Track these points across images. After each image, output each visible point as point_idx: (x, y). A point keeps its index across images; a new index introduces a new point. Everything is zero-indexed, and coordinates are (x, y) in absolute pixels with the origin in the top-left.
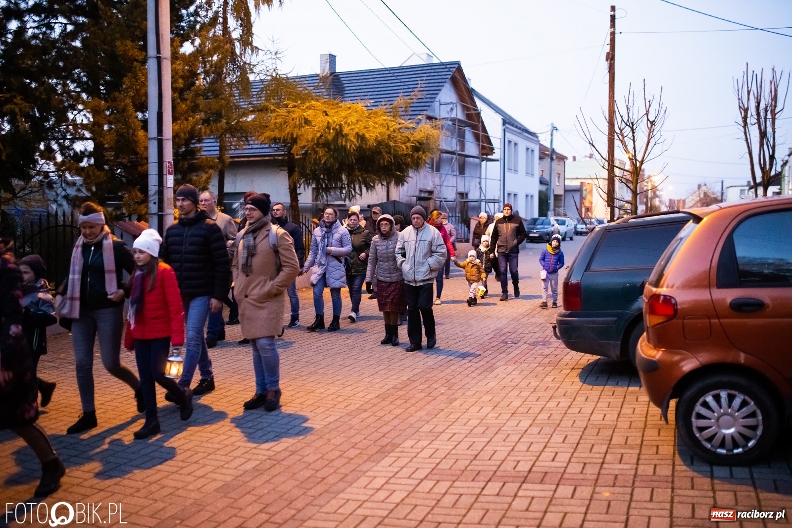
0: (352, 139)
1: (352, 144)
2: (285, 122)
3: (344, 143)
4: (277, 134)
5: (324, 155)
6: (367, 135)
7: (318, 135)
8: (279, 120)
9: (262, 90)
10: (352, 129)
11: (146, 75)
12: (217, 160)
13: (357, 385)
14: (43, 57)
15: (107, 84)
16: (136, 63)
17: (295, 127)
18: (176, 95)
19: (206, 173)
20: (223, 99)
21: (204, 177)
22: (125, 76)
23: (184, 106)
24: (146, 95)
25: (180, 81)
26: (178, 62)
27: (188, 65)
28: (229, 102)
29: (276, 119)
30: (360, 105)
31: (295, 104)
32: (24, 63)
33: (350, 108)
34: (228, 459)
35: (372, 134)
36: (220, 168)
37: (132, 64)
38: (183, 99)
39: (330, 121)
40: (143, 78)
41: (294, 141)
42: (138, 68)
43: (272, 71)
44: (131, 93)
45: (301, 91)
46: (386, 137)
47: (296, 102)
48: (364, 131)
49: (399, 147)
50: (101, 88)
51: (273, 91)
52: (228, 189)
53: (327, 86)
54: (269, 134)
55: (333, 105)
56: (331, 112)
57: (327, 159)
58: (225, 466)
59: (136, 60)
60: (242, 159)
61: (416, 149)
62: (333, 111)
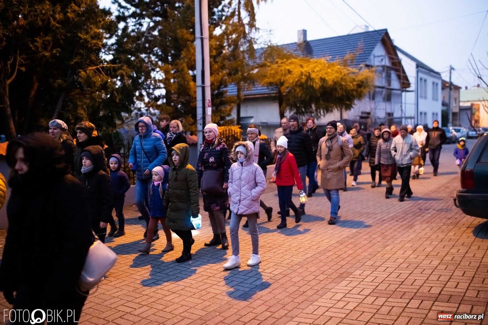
0: (317, 81)
1: (317, 84)
2: (276, 73)
3: (312, 84)
4: (271, 80)
5: (300, 92)
6: (327, 78)
7: (297, 79)
8: (273, 72)
9: (262, 54)
10: (317, 75)
11: (194, 49)
12: (236, 98)
13: (324, 235)
14: (138, 42)
15: (172, 55)
16: (188, 42)
17: (282, 75)
18: (212, 60)
19: (230, 105)
20: (239, 61)
21: (229, 108)
22: (183, 50)
23: (216, 66)
24: (195, 61)
25: (214, 51)
26: (213, 40)
27: (218, 41)
28: (243, 62)
29: (271, 71)
30: (323, 60)
31: (283, 61)
32: (127, 46)
33: (316, 62)
34: (246, 278)
35: (330, 77)
36: (238, 102)
37: (186, 43)
38: (216, 62)
39: (303, 71)
40: (192, 51)
41: (282, 84)
42: (190, 45)
43: (268, 42)
44: (186, 60)
45: (286, 53)
46: (339, 79)
47: (283, 60)
48: (325, 76)
49: (348, 85)
50: (170, 58)
51: (269, 54)
52: (242, 115)
53: (302, 49)
54: (267, 80)
55: (306, 61)
56: (305, 65)
57: (302, 95)
58: (244, 282)
59: (189, 40)
60: (251, 97)
61: (359, 86)
62: (306, 65)
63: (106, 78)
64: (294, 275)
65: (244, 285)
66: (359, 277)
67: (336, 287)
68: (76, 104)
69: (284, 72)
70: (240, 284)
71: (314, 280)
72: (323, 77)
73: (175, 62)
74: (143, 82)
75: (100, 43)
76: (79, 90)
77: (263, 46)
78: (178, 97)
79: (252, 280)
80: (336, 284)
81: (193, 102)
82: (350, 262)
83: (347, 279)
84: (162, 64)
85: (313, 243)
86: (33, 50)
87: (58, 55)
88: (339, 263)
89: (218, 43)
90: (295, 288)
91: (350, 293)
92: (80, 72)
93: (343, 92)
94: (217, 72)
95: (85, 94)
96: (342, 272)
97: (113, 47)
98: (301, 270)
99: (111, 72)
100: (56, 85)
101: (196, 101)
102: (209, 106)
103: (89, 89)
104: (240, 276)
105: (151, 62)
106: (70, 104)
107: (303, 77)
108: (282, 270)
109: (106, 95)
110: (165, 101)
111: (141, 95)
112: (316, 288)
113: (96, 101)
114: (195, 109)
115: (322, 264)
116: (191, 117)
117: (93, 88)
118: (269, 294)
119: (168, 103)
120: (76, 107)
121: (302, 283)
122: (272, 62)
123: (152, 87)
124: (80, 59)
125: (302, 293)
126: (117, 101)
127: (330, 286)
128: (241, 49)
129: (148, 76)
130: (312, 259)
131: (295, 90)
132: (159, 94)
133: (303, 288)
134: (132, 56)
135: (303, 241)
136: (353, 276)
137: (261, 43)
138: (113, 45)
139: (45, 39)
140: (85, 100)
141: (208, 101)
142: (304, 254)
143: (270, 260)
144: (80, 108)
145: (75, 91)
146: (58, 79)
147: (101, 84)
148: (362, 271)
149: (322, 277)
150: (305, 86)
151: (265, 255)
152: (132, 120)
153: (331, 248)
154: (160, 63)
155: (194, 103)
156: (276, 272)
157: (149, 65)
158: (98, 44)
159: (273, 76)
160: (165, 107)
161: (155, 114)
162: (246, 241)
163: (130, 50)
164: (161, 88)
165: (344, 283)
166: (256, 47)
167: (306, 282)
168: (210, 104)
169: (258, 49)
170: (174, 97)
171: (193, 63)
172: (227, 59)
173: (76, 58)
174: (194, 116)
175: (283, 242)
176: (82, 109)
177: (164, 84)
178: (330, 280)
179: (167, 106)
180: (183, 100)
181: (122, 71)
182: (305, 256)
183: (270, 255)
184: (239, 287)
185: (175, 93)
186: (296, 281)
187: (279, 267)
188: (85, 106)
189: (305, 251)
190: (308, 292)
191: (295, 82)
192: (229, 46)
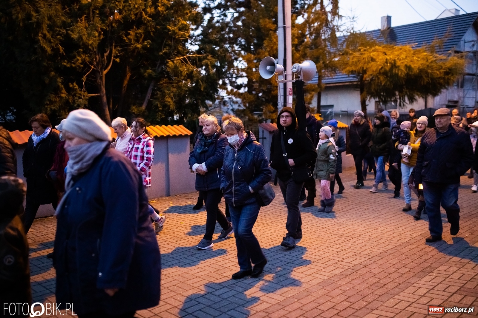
0: (402, 68)
1: (402, 72)
2: (358, 61)
3: (397, 72)
4: (353, 68)
5: (384, 80)
6: (413, 66)
7: (380, 67)
8: (355, 60)
9: (344, 41)
10: (402, 63)
11: (277, 38)
12: (317, 86)
13: (406, 227)
14: (222, 33)
15: (255, 45)
16: (271, 32)
17: (365, 63)
18: (294, 48)
19: (310, 94)
20: (321, 49)
21: (309, 96)
22: (265, 39)
23: (298, 55)
24: (277, 50)
25: (296, 40)
26: (295, 29)
27: (300, 30)
28: (324, 50)
29: (353, 59)
30: (408, 47)
31: (365, 49)
32: (212, 37)
33: (401, 49)
34: (325, 266)
35: (416, 65)
36: (318, 91)
37: (269, 32)
38: (298, 51)
39: (388, 58)
40: (275, 40)
41: (365, 72)
42: (272, 34)
43: (351, 29)
44: (268, 49)
45: (369, 41)
46: (426, 66)
47: (366, 47)
48: (411, 64)
49: (435, 73)
50: (252, 47)
51: (351, 42)
52: (323, 103)
53: (386, 36)
54: (348, 68)
55: (390, 48)
56: (388, 53)
57: (386, 83)
58: (323, 270)
59: (271, 30)
60: (331, 85)
61: (447, 73)
62: (390, 52)
63: (192, 67)
64: (374, 266)
65: (322, 273)
66: (445, 273)
67: (419, 282)
68: (164, 92)
69: (367, 60)
70: (318, 272)
71: (395, 273)
72: (408, 65)
73: (257, 51)
74: (226, 71)
75: (187, 35)
76: (167, 79)
77: (345, 33)
78: (260, 86)
79: (330, 268)
80: (419, 279)
81: (274, 91)
82: (434, 257)
83: (430, 274)
84: (244, 54)
85: (395, 235)
86: (127, 42)
87: (148, 46)
88: (422, 257)
89: (300, 32)
90: (375, 280)
91: (435, 289)
92: (168, 62)
93: (428, 80)
94: (299, 60)
95: (172, 83)
96: (425, 266)
97: (198, 38)
98: (381, 262)
99: (197, 62)
100: (146, 74)
101: (277, 89)
102: (290, 95)
103: (176, 78)
104: (319, 264)
105: (234, 51)
106: (158, 92)
107: (389, 65)
108: (362, 261)
109: (192, 84)
110: (246, 89)
111: (224, 84)
112: (397, 281)
113: (182, 90)
114: (276, 97)
115: (403, 257)
116: (272, 105)
117: (180, 77)
118: (348, 284)
119: (249, 91)
120: (164, 96)
121: (382, 275)
122: (354, 50)
123: (234, 76)
124: (168, 50)
125: (383, 285)
126: (202, 89)
127: (412, 281)
128: (323, 38)
129: (231, 65)
130: (394, 251)
131: (379, 78)
132: (241, 83)
133: (383, 280)
134: (217, 46)
135: (383, 232)
136: (438, 272)
137: (344, 30)
138: (198, 36)
139: (137, 32)
140: (172, 89)
141: (289, 90)
142: (384, 245)
143: (349, 250)
144: (167, 96)
145: (163, 80)
146: (148, 69)
147: (187, 74)
148: (447, 267)
149: (404, 270)
150: (389, 75)
151: (345, 244)
152: (215, 108)
153: (414, 241)
154: (243, 52)
155: (276, 92)
156: (356, 262)
157: (232, 55)
158: (185, 35)
159: (355, 64)
160: (247, 95)
161: (237, 102)
162: (325, 229)
163: (214, 40)
164: (244, 77)
165: (428, 278)
166: (338, 34)
167: (387, 275)
168: (291, 92)
169: (339, 37)
170: (256, 85)
171: (275, 52)
172: (309, 47)
173: (165, 49)
174: (276, 104)
175: (363, 232)
176: (170, 97)
177: (247, 73)
178: (413, 274)
179: (248, 94)
180: (264, 88)
181: (207, 61)
182: (386, 248)
183: (349, 245)
184: (318, 275)
185: (256, 82)
186: (377, 273)
187: (358, 257)
188: (172, 94)
189: (386, 243)
190: (389, 284)
191: (378, 70)
192: (311, 34)
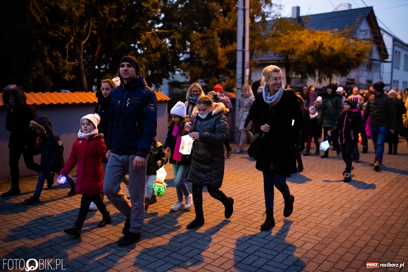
0: (327, 50)
1: (327, 53)
2: (289, 42)
3: (323, 52)
5: (310, 59)
6: (335, 48)
7: (308, 48)
8: (285, 41)
9: (274, 25)
17: (294, 44)
30: (328, 32)
31: (293, 32)
33: (321, 34)
44: (216, 29)
46: (343, 49)
49: (349, 54)
51: (279, 26)
54: (280, 48)
55: (312, 32)
56: (311, 36)
57: (312, 61)
61: (358, 55)
69: (296, 42)
72: (331, 47)
93: (344, 61)
107: (317, 46)
122: (284, 34)
131: (306, 58)
150: (316, 55)
159: (286, 45)
191: (306, 50)
